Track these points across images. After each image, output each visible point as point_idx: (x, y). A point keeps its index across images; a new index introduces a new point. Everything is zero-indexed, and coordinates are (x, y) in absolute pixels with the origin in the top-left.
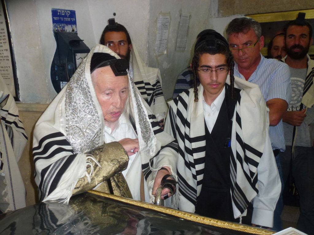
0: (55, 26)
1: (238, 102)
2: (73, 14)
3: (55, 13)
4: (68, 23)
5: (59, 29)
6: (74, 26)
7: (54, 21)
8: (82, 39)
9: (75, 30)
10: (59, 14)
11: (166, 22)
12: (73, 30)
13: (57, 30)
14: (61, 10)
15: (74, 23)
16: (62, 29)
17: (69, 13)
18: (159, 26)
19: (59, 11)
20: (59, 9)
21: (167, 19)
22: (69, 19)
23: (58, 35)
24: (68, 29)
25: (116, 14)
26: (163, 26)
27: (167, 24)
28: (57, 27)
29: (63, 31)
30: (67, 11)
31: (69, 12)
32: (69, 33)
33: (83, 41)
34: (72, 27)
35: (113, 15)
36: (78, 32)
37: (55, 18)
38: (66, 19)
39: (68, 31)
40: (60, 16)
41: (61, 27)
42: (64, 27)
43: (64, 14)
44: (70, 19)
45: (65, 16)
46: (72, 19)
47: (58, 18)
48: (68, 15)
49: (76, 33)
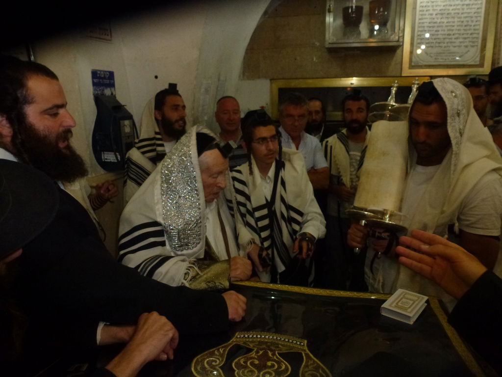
0: (95, 90)
1: (283, 169)
2: (111, 75)
3: (95, 74)
4: (107, 86)
5: (99, 92)
6: (113, 89)
7: (94, 84)
8: (123, 104)
9: (114, 93)
10: (98, 75)
12: (112, 94)
13: (97, 94)
14: (100, 71)
15: (112, 85)
19: (99, 72)
23: (98, 99)
24: (108, 92)
25: (159, 77)
26: (206, 91)
28: (97, 90)
29: (103, 94)
30: (106, 72)
31: (108, 73)
32: (108, 96)
33: (125, 107)
34: (111, 89)
35: (155, 79)
36: (117, 96)
37: (95, 80)
38: (105, 81)
39: (107, 94)
40: (100, 78)
41: (100, 90)
42: (103, 90)
43: (103, 76)
44: (108, 81)
45: (105, 78)
46: (111, 81)
47: (98, 80)
48: (107, 76)
49: (115, 97)
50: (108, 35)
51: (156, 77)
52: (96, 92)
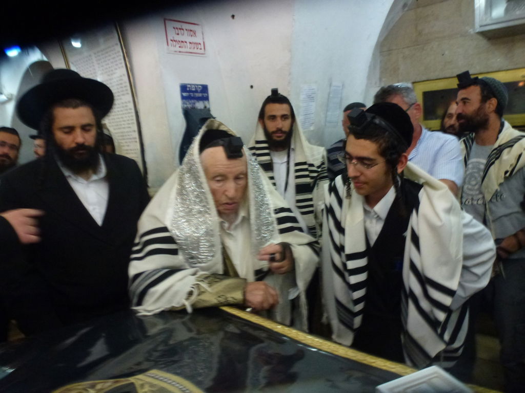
0: (184, 103)
2: (205, 89)
3: (184, 88)
4: (199, 99)
5: (189, 106)
6: (206, 102)
7: (183, 98)
8: (215, 116)
9: (208, 106)
10: (188, 89)
11: (312, 93)
12: (205, 107)
13: (187, 108)
14: (191, 85)
15: (206, 99)
16: (193, 106)
17: (200, 88)
18: (304, 98)
19: (189, 86)
20: (189, 84)
21: (313, 89)
22: (200, 95)
23: (187, 113)
24: (200, 105)
25: (254, 87)
26: (309, 98)
27: (313, 95)
28: (186, 104)
29: (194, 108)
30: (197, 85)
32: (201, 110)
34: (203, 103)
35: (249, 87)
36: (211, 109)
37: (185, 94)
38: (197, 95)
39: (199, 108)
40: (190, 91)
41: (190, 104)
42: (194, 104)
43: (194, 90)
45: (196, 91)
46: (204, 94)
47: (188, 94)
48: (199, 90)
49: (209, 110)
50: (201, 49)
51: (252, 87)
52: (185, 106)
